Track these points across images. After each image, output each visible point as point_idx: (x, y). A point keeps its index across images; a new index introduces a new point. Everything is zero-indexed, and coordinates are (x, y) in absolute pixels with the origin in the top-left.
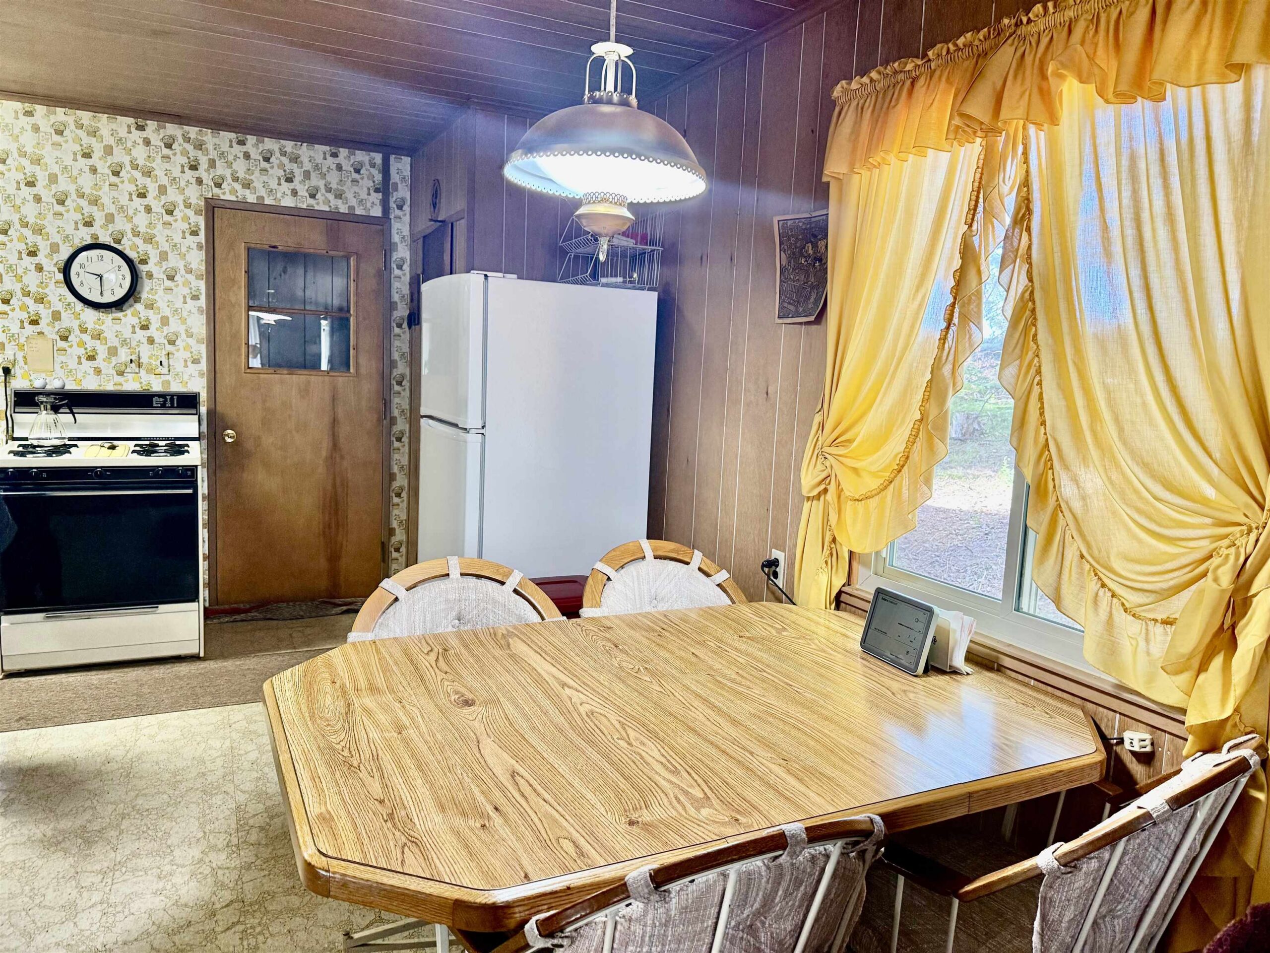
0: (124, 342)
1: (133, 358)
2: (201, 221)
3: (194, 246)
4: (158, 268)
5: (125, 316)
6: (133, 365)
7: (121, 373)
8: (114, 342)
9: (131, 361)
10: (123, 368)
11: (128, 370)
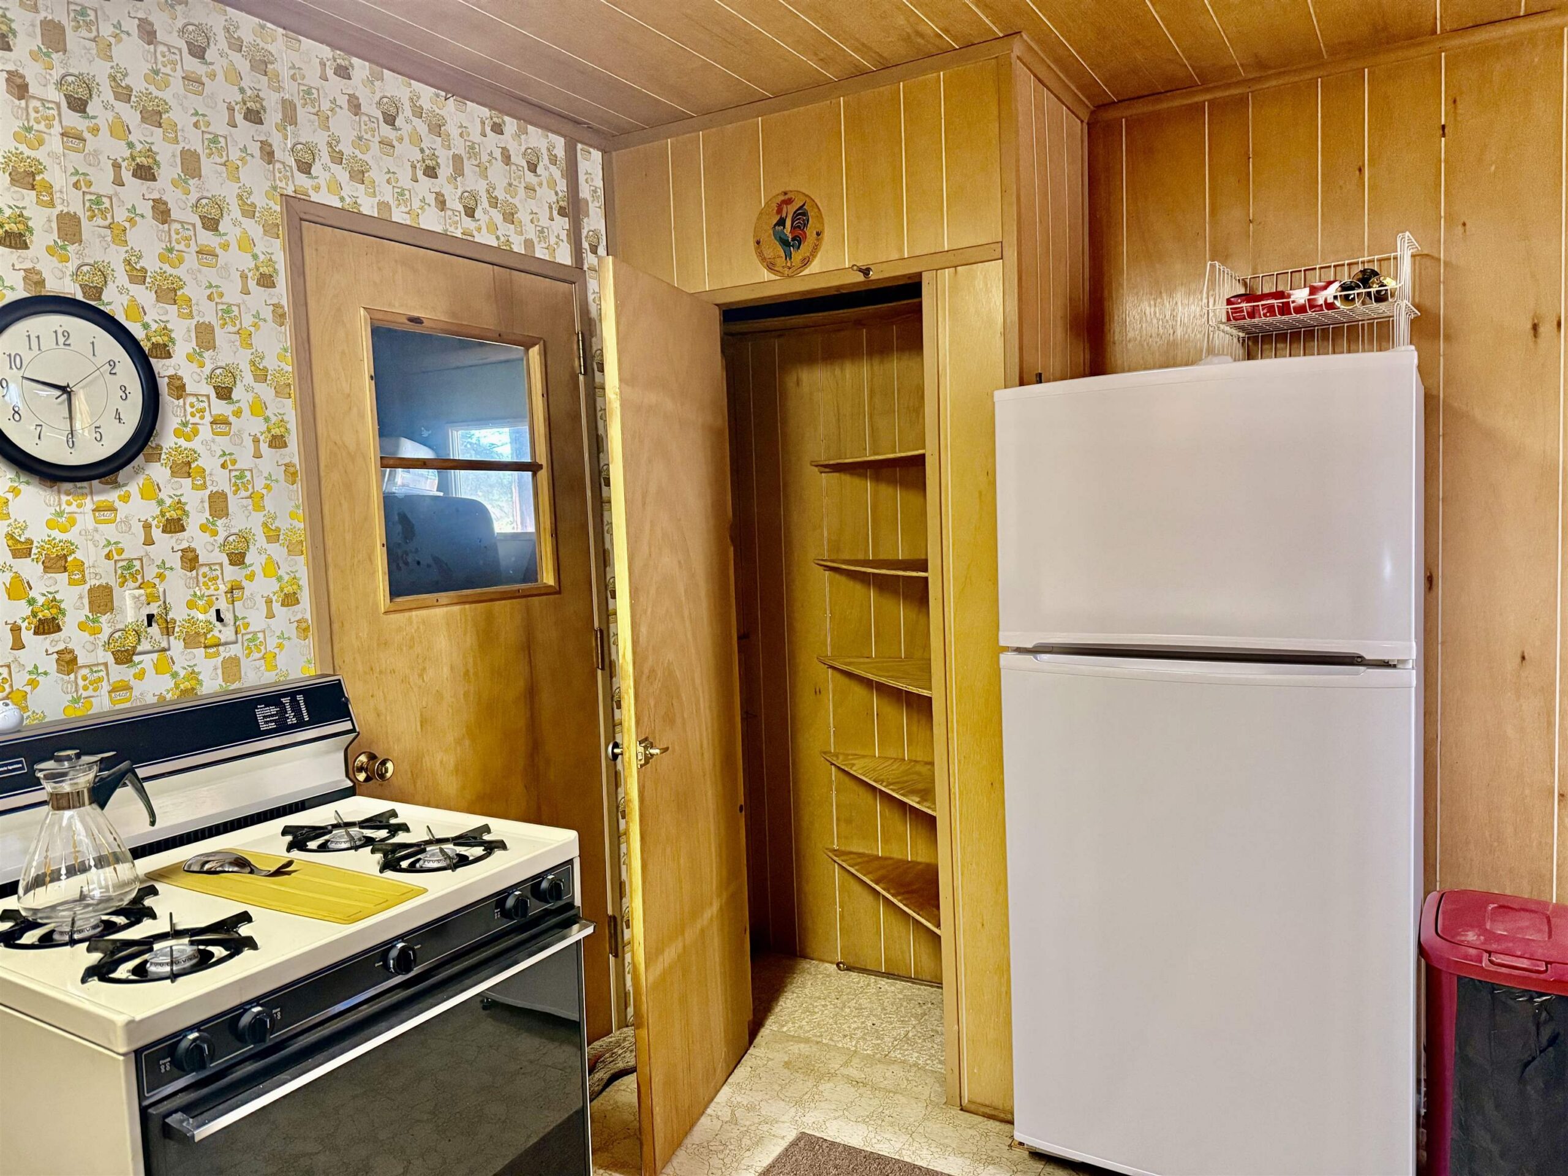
0: (129, 572)
1: (154, 609)
2: (277, 251)
3: (267, 313)
4: (194, 367)
5: (126, 498)
6: (155, 630)
7: (125, 657)
8: (104, 573)
9: (150, 618)
10: (132, 639)
11: (145, 646)
